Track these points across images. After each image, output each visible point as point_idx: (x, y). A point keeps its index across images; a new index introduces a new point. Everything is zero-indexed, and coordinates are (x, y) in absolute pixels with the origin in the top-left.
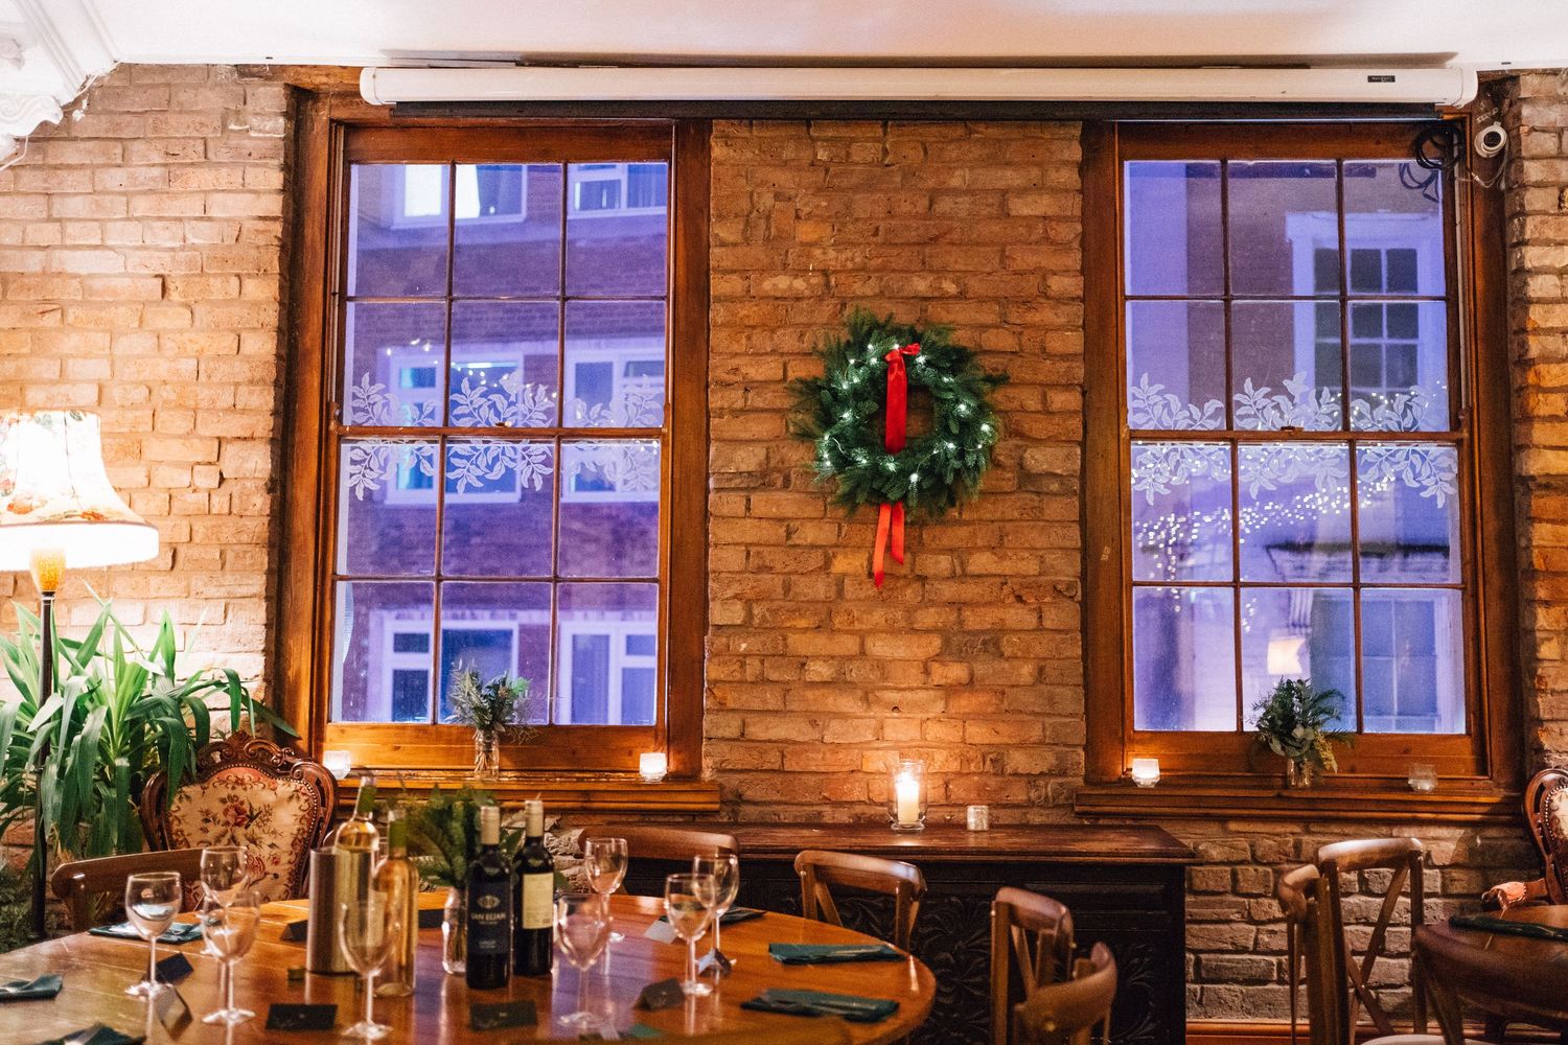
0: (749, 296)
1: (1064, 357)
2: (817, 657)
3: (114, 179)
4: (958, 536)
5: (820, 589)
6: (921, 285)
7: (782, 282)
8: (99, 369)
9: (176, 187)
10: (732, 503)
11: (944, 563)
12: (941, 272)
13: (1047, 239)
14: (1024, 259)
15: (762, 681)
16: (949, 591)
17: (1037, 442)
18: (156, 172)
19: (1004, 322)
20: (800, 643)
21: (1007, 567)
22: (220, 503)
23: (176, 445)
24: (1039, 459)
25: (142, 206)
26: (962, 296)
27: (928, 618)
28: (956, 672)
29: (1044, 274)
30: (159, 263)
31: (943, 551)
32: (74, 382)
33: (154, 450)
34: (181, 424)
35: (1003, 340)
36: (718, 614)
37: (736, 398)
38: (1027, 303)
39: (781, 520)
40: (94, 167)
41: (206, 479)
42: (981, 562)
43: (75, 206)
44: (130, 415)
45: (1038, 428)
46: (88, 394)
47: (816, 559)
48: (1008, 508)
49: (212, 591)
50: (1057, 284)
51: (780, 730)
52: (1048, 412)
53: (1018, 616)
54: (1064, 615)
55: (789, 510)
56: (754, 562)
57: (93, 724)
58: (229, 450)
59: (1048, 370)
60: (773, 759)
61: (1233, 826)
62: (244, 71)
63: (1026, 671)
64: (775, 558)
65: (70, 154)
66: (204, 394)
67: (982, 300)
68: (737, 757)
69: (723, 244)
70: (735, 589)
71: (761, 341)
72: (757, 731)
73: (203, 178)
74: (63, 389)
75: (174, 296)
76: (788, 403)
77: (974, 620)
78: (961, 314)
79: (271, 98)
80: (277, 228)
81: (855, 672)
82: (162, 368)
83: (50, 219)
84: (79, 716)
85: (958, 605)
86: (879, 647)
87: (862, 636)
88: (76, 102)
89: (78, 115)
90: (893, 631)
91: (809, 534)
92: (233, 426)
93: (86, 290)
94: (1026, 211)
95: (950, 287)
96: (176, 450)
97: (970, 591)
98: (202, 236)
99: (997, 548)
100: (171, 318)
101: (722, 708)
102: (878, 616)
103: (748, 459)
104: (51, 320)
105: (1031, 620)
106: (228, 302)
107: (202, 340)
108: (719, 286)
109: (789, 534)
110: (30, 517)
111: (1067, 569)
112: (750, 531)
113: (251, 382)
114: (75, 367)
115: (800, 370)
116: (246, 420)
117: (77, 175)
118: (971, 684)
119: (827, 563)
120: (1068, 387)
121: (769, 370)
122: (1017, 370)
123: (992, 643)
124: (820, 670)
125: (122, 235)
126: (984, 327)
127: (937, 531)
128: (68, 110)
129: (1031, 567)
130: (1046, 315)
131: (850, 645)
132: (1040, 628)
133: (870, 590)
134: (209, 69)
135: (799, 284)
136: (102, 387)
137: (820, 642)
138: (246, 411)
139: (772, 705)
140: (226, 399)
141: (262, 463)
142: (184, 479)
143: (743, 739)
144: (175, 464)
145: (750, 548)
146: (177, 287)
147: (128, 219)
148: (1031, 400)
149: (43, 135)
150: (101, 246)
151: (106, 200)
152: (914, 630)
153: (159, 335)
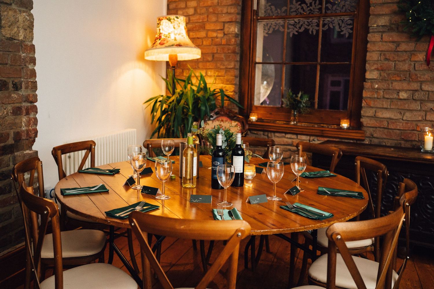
2: (403, 90)
8: (194, 4)
15: (382, 98)
20: (397, 85)
22: (224, 41)
23: (212, 25)
32: (189, 8)
33: (208, 27)
34: (214, 19)
36: (368, 75)
39: (393, 42)
41: (220, 35)
44: (202, 17)
46: (192, 11)
47: (406, 56)
49: (222, 67)
51: (387, 115)
55: (396, 39)
56: (382, 57)
58: (226, 25)
60: (385, 124)
66: (220, 9)
68: (372, 122)
70: (375, 66)
72: (380, 114)
74: (187, 10)
81: (418, 95)
86: (427, 87)
87: (421, 83)
90: (433, 82)
91: (404, 47)
92: (226, 18)
101: (369, 106)
102: (427, 76)
103: (383, 21)
109: (396, 47)
112: (381, 47)
113: (231, 5)
116: (230, 16)
119: (410, 57)
124: (403, 95)
131: (415, 86)
133: (425, 67)
136: (195, 9)
137: (405, 85)
138: (230, 13)
139: (385, 106)
140: (225, 10)
141: (235, 29)
142: (215, 35)
143: (375, 117)
144: (214, 31)
145: (382, 52)
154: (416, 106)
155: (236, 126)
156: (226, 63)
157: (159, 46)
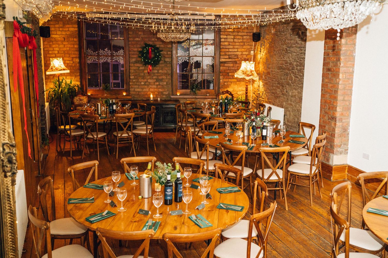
0: (133, 41)
1: (169, 48)
3: (57, 26)
4: (158, 68)
5: (142, 75)
6: (153, 39)
7: (137, 39)
8: (57, 49)
9: (65, 27)
10: (133, 65)
11: (156, 71)
12: (155, 38)
15: (136, 85)
16: (157, 74)
17: (166, 58)
18: (62, 25)
19: (163, 44)
20: (140, 80)
21: (163, 72)
22: (73, 65)
23: (68, 58)
24: (166, 60)
25: (61, 29)
26: (158, 41)
27: (154, 77)
28: (157, 83)
30: (63, 36)
31: (156, 70)
32: (55, 51)
33: (65, 59)
34: (68, 56)
35: (162, 46)
36: (131, 77)
37: (132, 53)
39: (138, 67)
40: (54, 24)
41: (71, 62)
42: (160, 71)
43: (52, 29)
44: (62, 55)
45: (166, 56)
46: (56, 52)
48: (163, 65)
49: (74, 75)
51: (138, 90)
52: (167, 54)
53: (164, 77)
54: (169, 77)
56: (135, 71)
58: (74, 59)
59: (167, 49)
60: (138, 93)
62: (72, 12)
63: (165, 83)
64: (137, 71)
65: (52, 23)
66: (70, 52)
67: (160, 41)
68: (134, 93)
69: (130, 34)
70: (133, 74)
71: (135, 46)
72: (136, 90)
73: (68, 26)
76: (138, 53)
77: (160, 78)
78: (157, 43)
80: (77, 32)
81: (147, 83)
82: (65, 49)
85: (158, 76)
86: (149, 81)
87: (147, 79)
88: (52, 16)
89: (52, 18)
90: (150, 79)
91: (141, 68)
92: (74, 56)
93: (55, 40)
95: (156, 40)
97: (159, 74)
98: (68, 33)
99: (162, 69)
100: (65, 43)
101: (132, 88)
102: (149, 77)
103: (134, 60)
104: (51, 43)
105: (166, 78)
106: (72, 41)
107: (69, 46)
108: (130, 39)
110: (58, 70)
111: (170, 72)
112: (134, 68)
113: (76, 51)
114: (55, 49)
115: (140, 50)
116: (76, 55)
117: (52, 25)
118: (159, 85)
119: (143, 71)
120: (170, 52)
121: (136, 49)
122: (164, 49)
123: (161, 80)
124: (143, 83)
125: (59, 33)
126: (160, 45)
127: (155, 68)
129: (166, 72)
130: (167, 43)
131: (146, 80)
133: (148, 74)
134: (67, 12)
135: (139, 39)
136: (58, 51)
137: (143, 80)
139: (137, 87)
140: (73, 53)
141: (78, 60)
142: (69, 62)
143: (134, 91)
144: (68, 60)
145: (134, 70)
146: (65, 39)
147: (59, 31)
148: (165, 53)
149: (49, 20)
150: (56, 34)
151: (56, 28)
152: (153, 79)
153: (64, 45)
154: (146, 87)
155: (86, 98)
156: (75, 73)
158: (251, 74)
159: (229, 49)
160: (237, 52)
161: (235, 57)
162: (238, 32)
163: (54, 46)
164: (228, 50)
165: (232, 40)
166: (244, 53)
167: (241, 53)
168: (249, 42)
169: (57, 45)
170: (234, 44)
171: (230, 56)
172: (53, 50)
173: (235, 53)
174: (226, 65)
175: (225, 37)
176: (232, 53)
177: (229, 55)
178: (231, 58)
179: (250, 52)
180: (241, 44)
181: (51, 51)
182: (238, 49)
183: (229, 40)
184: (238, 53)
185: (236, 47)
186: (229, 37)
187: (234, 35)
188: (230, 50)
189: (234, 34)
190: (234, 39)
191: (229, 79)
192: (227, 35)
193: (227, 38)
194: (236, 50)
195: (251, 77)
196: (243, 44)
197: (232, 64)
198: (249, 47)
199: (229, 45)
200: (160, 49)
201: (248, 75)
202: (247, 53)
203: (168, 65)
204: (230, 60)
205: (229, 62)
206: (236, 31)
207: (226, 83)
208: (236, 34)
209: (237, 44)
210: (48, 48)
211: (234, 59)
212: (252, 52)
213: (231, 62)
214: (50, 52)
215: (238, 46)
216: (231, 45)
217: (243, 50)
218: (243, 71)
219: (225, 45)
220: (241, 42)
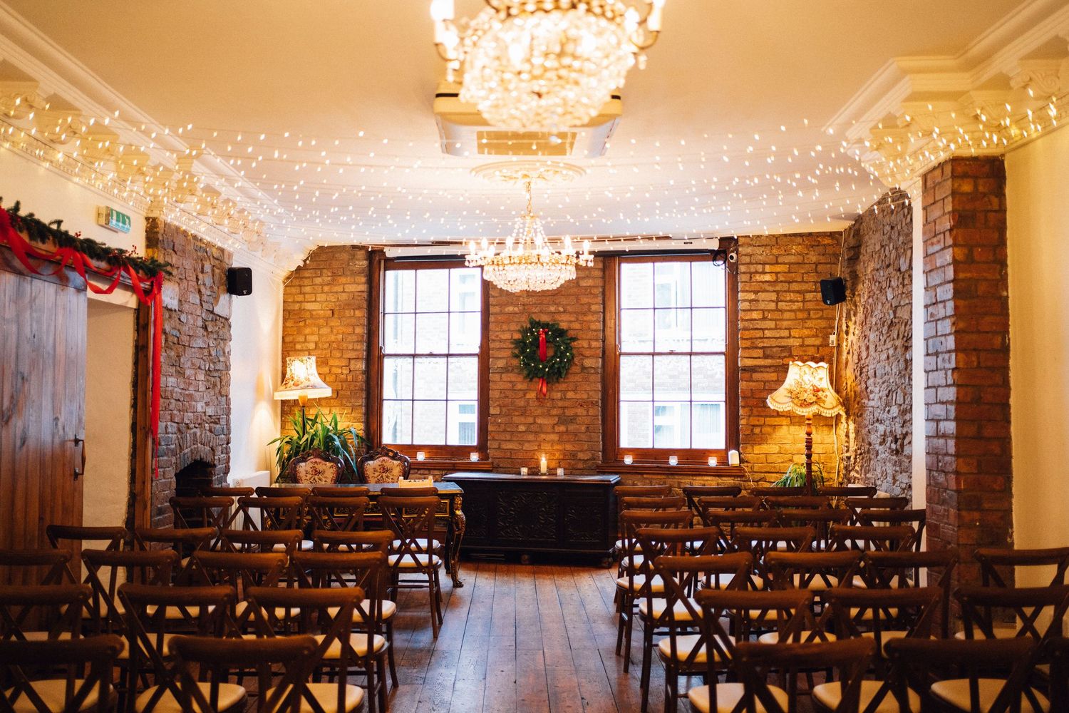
0: (501, 313)
1: (595, 331)
2: (521, 424)
3: (318, 280)
4: (563, 386)
5: (522, 403)
6: (552, 309)
7: (511, 309)
8: (315, 338)
9: (336, 282)
10: (497, 377)
11: (559, 395)
12: (558, 305)
13: (591, 293)
14: (584, 300)
15: (505, 431)
16: (560, 404)
17: (587, 357)
18: (329, 278)
19: (577, 320)
20: (516, 420)
21: (578, 396)
22: (350, 378)
23: (337, 361)
24: (587, 363)
25: (326, 289)
26: (564, 312)
27: (554, 412)
28: (562, 428)
29: (589, 304)
30: (331, 306)
31: (558, 391)
32: (309, 343)
33: (331, 362)
34: (338, 355)
35: (576, 326)
36: (492, 411)
37: (497, 345)
38: (584, 314)
39: (510, 382)
40: (313, 277)
41: (346, 371)
42: (570, 395)
43: (308, 289)
44: (324, 352)
45: (587, 353)
46: (312, 346)
47: (521, 394)
48: (578, 378)
49: (348, 404)
50: (594, 308)
51: (510, 446)
52: (590, 347)
53: (581, 411)
54: (597, 411)
55: (513, 379)
56: (503, 395)
57: (316, 443)
58: (352, 362)
59: (590, 335)
61: (645, 476)
62: (354, 247)
63: (583, 428)
64: (508, 393)
65: (307, 274)
66: (345, 345)
67: (570, 313)
68: (498, 454)
69: (493, 297)
70: (498, 403)
71: (505, 327)
72: (504, 446)
73: (343, 280)
74: (306, 344)
75: (336, 316)
76: (513, 346)
77: (569, 412)
78: (565, 317)
79: (361, 254)
80: (365, 295)
81: (533, 428)
82: (333, 338)
83: (301, 293)
84: (312, 440)
85: (563, 408)
86: (540, 421)
87: (535, 417)
88: (307, 258)
89: (308, 262)
90: (542, 415)
91: (519, 386)
92: (353, 355)
93: (312, 315)
94: (585, 285)
95: (561, 309)
96: (337, 363)
97: (566, 404)
98: (343, 297)
99: (575, 390)
100: (335, 322)
101: (494, 439)
102: (539, 411)
103: (501, 364)
104: (302, 324)
105: (585, 413)
106: (351, 317)
107: (344, 329)
108: (492, 310)
109: (513, 386)
110: (298, 387)
111: (597, 397)
112: (501, 386)
113: (357, 342)
114: (309, 338)
115: (517, 336)
116: (356, 353)
117: (308, 280)
118: (567, 432)
119: (525, 395)
120: (597, 340)
121: (507, 336)
122: (580, 334)
123: (573, 419)
124: (522, 428)
125: (321, 297)
126: (571, 322)
127: (557, 385)
128: (305, 261)
129: (585, 396)
130: (589, 318)
131: (530, 420)
132: (588, 415)
133: (537, 403)
134: (344, 246)
135: (516, 309)
136: (316, 343)
137: (522, 419)
138: (356, 350)
139: (508, 438)
140: (351, 347)
141: (361, 366)
142: (340, 371)
143: (498, 448)
144: (337, 367)
145: (501, 391)
146: (336, 313)
147: (323, 292)
148: (585, 344)
149: (299, 268)
150: (315, 301)
151: (316, 287)
152: (550, 415)
153: (332, 328)
154: (531, 437)
156: (353, 400)
157: (293, 387)
158: (814, 399)
159: (763, 330)
160: (788, 337)
161: (783, 354)
162: (789, 282)
163: (307, 331)
164: (760, 334)
165: (772, 306)
166: (809, 341)
167: (800, 340)
168: (822, 310)
169: (315, 329)
170: (777, 315)
171: (768, 352)
172: (306, 341)
173: (784, 343)
174: (756, 376)
175: (752, 296)
176: (773, 343)
177: (763, 348)
178: (772, 357)
179: (826, 338)
180: (800, 315)
181: (299, 342)
182: (789, 329)
183: (762, 306)
184: (791, 342)
185: (785, 324)
186: (762, 296)
187: (778, 292)
188: (768, 334)
189: (778, 288)
190: (777, 302)
191: (766, 416)
192: (756, 292)
193: (757, 301)
194: (785, 333)
195: (814, 409)
196: (805, 315)
197: (775, 374)
198: (823, 324)
199: (764, 318)
200: (572, 334)
201: (805, 404)
202: (818, 342)
203: (592, 378)
204: (769, 362)
205: (766, 367)
206: (781, 278)
207: (757, 430)
208: (786, 286)
209: (787, 315)
210: (293, 335)
211: (779, 358)
212: (833, 338)
213: (770, 367)
214: (298, 347)
215: (790, 322)
216: (771, 320)
217: (806, 332)
218: (791, 392)
219: (752, 320)
220: (799, 310)
